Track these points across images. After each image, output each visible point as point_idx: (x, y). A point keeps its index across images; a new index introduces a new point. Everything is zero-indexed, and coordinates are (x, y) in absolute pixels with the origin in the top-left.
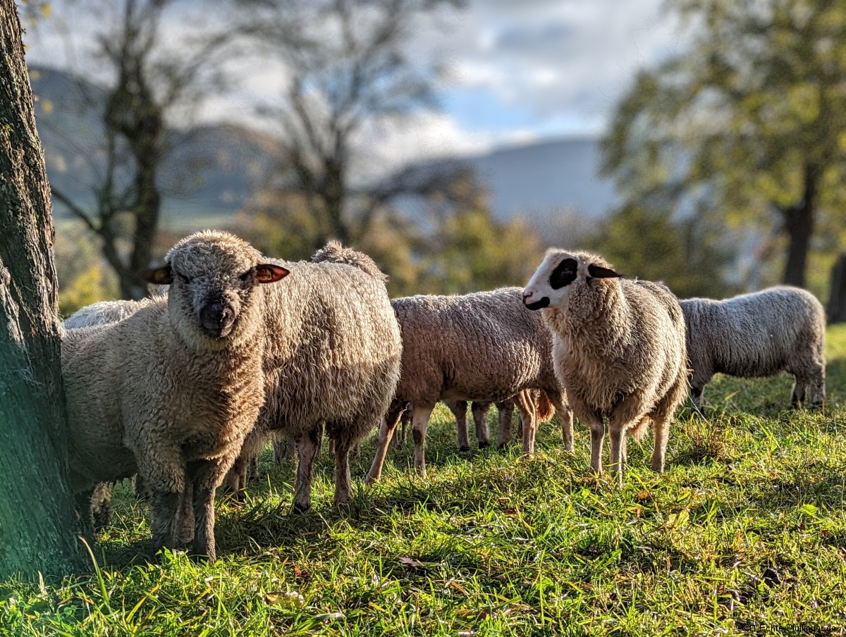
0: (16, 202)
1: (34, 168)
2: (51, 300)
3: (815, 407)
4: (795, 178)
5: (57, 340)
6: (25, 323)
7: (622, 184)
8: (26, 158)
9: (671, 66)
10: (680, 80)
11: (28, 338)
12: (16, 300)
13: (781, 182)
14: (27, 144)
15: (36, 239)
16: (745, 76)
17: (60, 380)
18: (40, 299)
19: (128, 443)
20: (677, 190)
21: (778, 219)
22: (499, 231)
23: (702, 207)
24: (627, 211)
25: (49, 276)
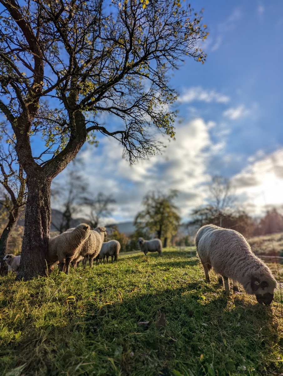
0: (45, 217)
1: (49, 213)
2: (48, 232)
3: (161, 256)
4: (159, 227)
5: (48, 238)
6: (44, 235)
7: (137, 227)
8: (48, 212)
9: (143, 212)
10: (144, 214)
11: (44, 238)
12: (43, 232)
13: (157, 227)
14: (49, 210)
15: (48, 223)
16: (152, 213)
17: (48, 245)
18: (47, 232)
19: (57, 255)
20: (143, 228)
21: (156, 232)
22: (120, 234)
23: (147, 230)
24: (137, 231)
25: (49, 229)
